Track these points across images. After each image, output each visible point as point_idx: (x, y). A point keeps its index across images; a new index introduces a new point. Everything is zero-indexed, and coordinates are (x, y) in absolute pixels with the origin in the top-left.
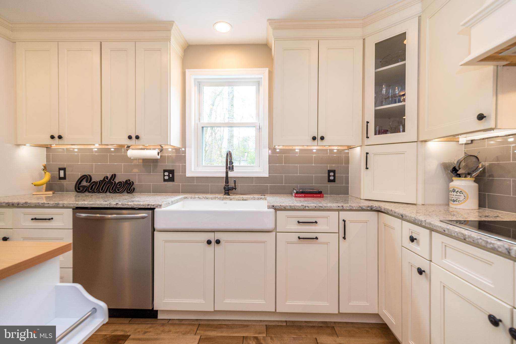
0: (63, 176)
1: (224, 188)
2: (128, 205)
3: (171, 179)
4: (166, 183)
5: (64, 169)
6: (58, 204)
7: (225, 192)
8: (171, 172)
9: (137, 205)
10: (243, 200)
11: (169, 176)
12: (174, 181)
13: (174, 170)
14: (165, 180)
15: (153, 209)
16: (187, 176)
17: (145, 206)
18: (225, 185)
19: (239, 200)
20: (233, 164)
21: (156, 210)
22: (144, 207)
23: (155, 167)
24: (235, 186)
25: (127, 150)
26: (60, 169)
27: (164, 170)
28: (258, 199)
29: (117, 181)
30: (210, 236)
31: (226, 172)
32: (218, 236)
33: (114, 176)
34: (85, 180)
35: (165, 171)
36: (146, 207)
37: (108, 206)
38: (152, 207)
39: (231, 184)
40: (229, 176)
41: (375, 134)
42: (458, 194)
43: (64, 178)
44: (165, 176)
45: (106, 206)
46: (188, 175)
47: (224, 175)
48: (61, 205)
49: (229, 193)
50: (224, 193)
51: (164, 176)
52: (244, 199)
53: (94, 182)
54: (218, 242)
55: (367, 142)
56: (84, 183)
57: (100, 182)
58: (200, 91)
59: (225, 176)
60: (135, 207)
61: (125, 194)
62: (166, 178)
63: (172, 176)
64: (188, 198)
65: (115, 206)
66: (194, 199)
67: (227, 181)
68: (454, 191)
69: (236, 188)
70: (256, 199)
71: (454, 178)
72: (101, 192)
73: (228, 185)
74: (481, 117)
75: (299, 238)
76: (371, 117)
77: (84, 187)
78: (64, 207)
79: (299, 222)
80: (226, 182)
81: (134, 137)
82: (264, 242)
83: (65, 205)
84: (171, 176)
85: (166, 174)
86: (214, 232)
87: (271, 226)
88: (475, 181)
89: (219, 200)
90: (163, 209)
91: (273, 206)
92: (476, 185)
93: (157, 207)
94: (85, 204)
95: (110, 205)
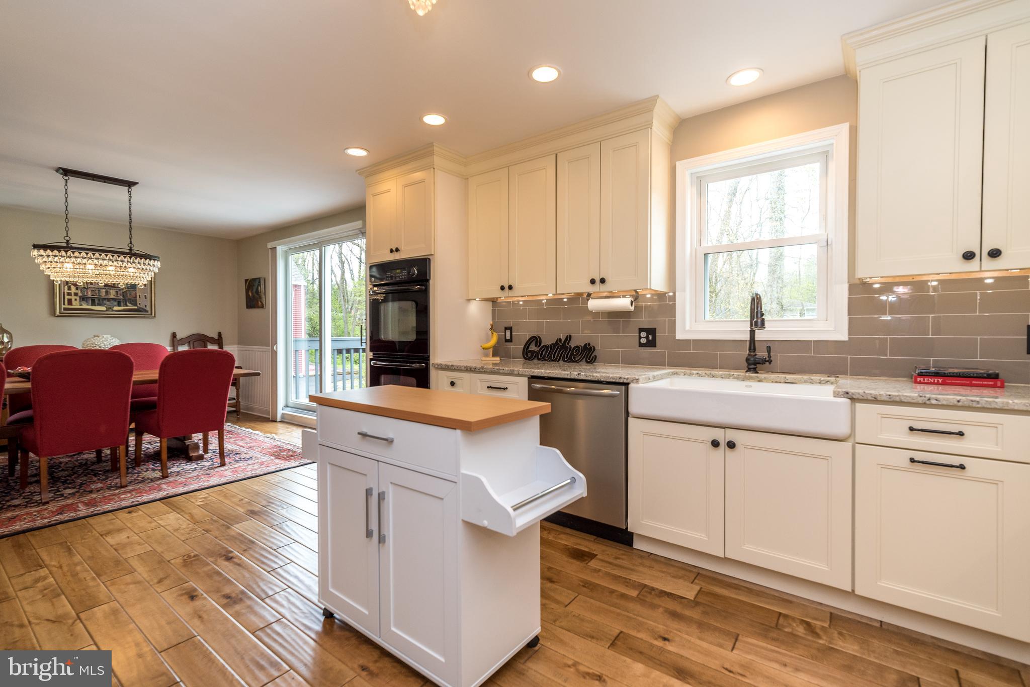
0: (509, 338)
1: (747, 360)
2: (593, 376)
3: (651, 343)
4: (643, 349)
5: (510, 329)
6: (513, 371)
7: (747, 367)
8: (652, 331)
9: (605, 378)
10: (786, 383)
11: (647, 337)
12: (655, 347)
13: (655, 329)
14: (641, 345)
15: (626, 384)
16: (677, 338)
17: (616, 379)
18: (749, 355)
19: (776, 382)
20: (764, 317)
21: (632, 386)
22: (614, 381)
23: (626, 324)
24: (769, 356)
25: (588, 300)
26: (506, 329)
27: (639, 329)
28: (820, 383)
29: (573, 344)
30: (718, 434)
31: (750, 331)
32: (731, 435)
33: (569, 338)
34: (533, 343)
35: (641, 330)
36: (617, 381)
37: (569, 377)
38: (625, 381)
39: (761, 354)
40: (756, 339)
43: (510, 340)
44: (642, 339)
45: (566, 377)
46: (679, 336)
47: (747, 337)
48: (516, 373)
49: (757, 369)
50: (747, 369)
51: (640, 338)
52: (787, 381)
53: (545, 346)
54: (731, 445)
56: (533, 347)
57: (551, 347)
58: (701, 193)
59: (749, 339)
60: (602, 380)
61: (583, 363)
62: (643, 341)
63: (652, 338)
64: (680, 375)
65: (576, 377)
66: (690, 376)
67: (752, 348)
69: (771, 361)
70: (816, 383)
72: (553, 361)
73: (755, 355)
75: (912, 460)
77: (533, 352)
78: (519, 375)
79: (912, 429)
80: (750, 349)
81: (598, 280)
82: (826, 458)
83: (520, 373)
84: (650, 339)
85: (643, 334)
86: (724, 428)
87: (842, 429)
89: (736, 380)
90: (641, 385)
91: (847, 393)
93: (632, 381)
94: (541, 372)
95: (570, 376)
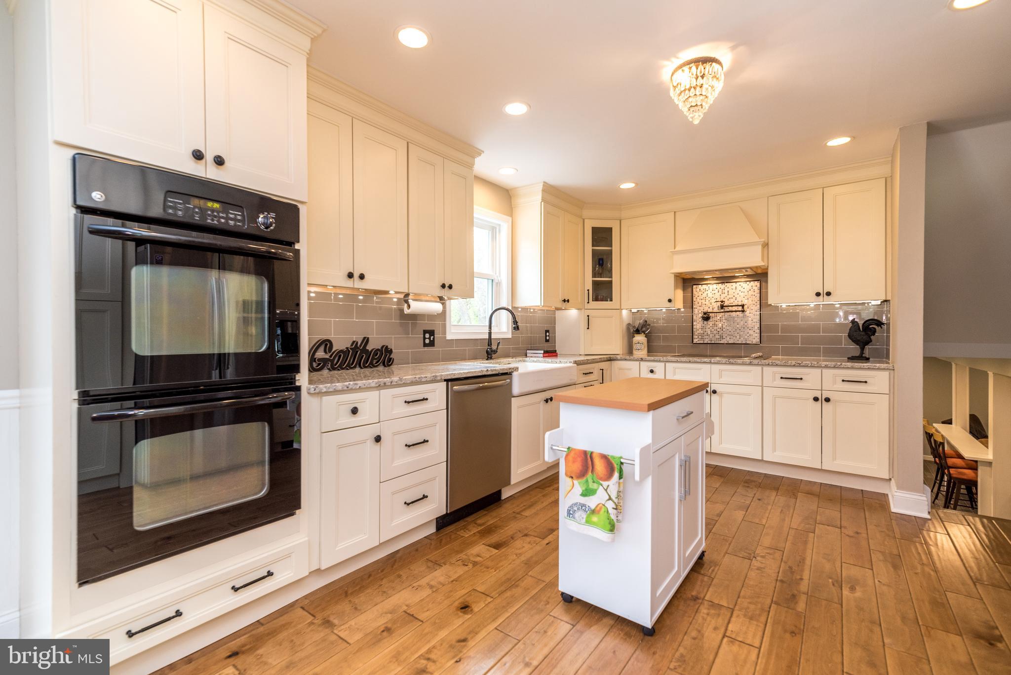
1: (487, 352)
3: (432, 344)
4: (426, 349)
7: (487, 356)
8: (432, 333)
11: (429, 338)
12: (434, 346)
13: (434, 330)
14: (425, 345)
15: (511, 374)
16: (447, 338)
18: (489, 348)
21: (514, 374)
23: (414, 325)
24: (496, 349)
25: (406, 301)
29: (369, 347)
30: (547, 395)
31: (488, 332)
33: (366, 340)
35: (425, 332)
37: (481, 374)
38: (511, 371)
39: (494, 347)
40: (491, 338)
41: (593, 301)
42: (641, 345)
45: (479, 374)
46: (449, 336)
47: (487, 337)
51: (425, 338)
53: (341, 351)
54: (552, 399)
55: (587, 306)
56: (320, 354)
57: (349, 351)
59: (488, 338)
60: (500, 372)
61: (381, 368)
62: (427, 341)
67: (490, 344)
68: (639, 343)
69: (498, 351)
71: (635, 335)
72: (351, 368)
73: (491, 348)
74: (670, 301)
76: (589, 286)
78: (437, 381)
79: (585, 374)
80: (488, 345)
84: (432, 339)
85: (427, 336)
88: (646, 337)
91: (575, 361)
92: (646, 339)
93: (515, 370)
